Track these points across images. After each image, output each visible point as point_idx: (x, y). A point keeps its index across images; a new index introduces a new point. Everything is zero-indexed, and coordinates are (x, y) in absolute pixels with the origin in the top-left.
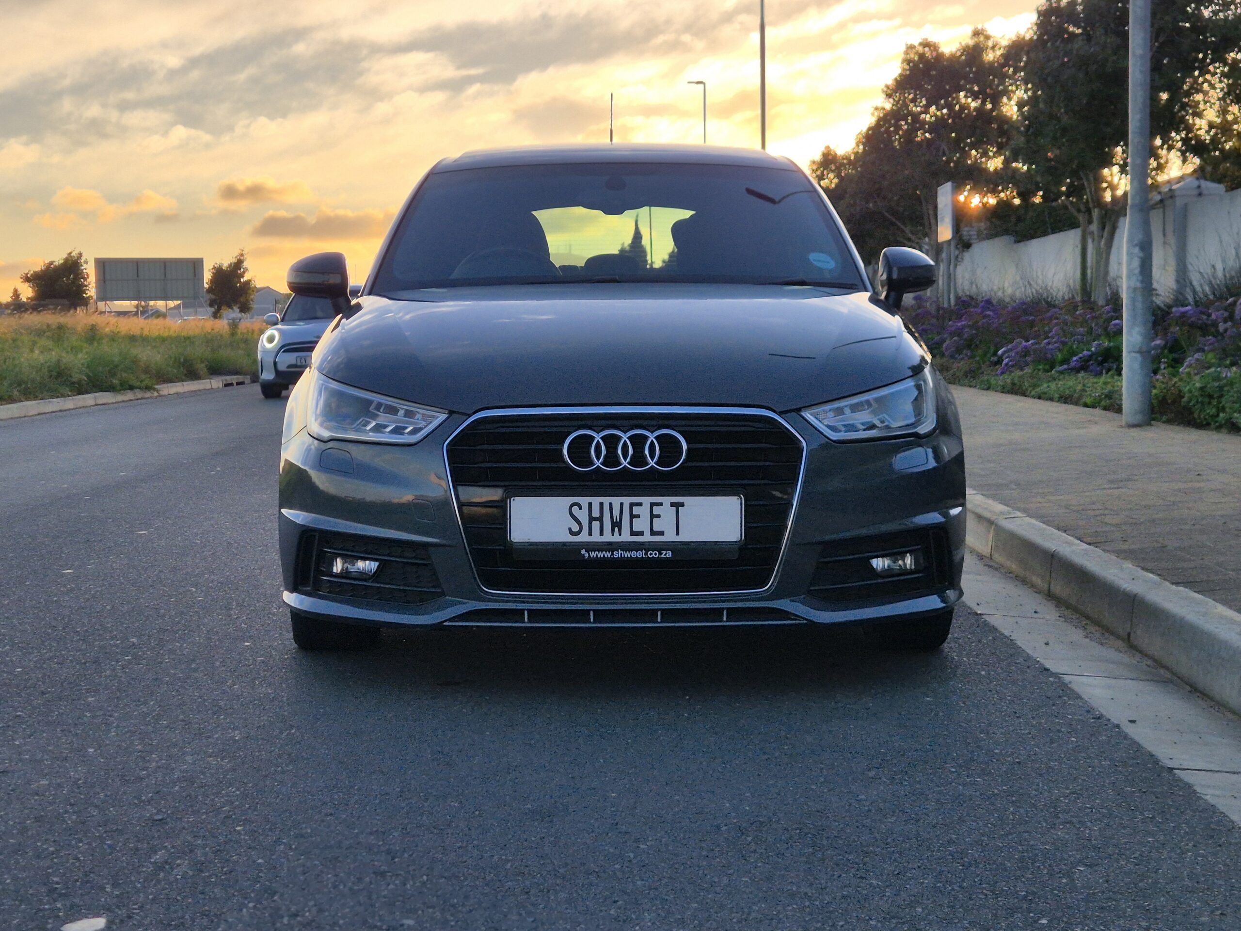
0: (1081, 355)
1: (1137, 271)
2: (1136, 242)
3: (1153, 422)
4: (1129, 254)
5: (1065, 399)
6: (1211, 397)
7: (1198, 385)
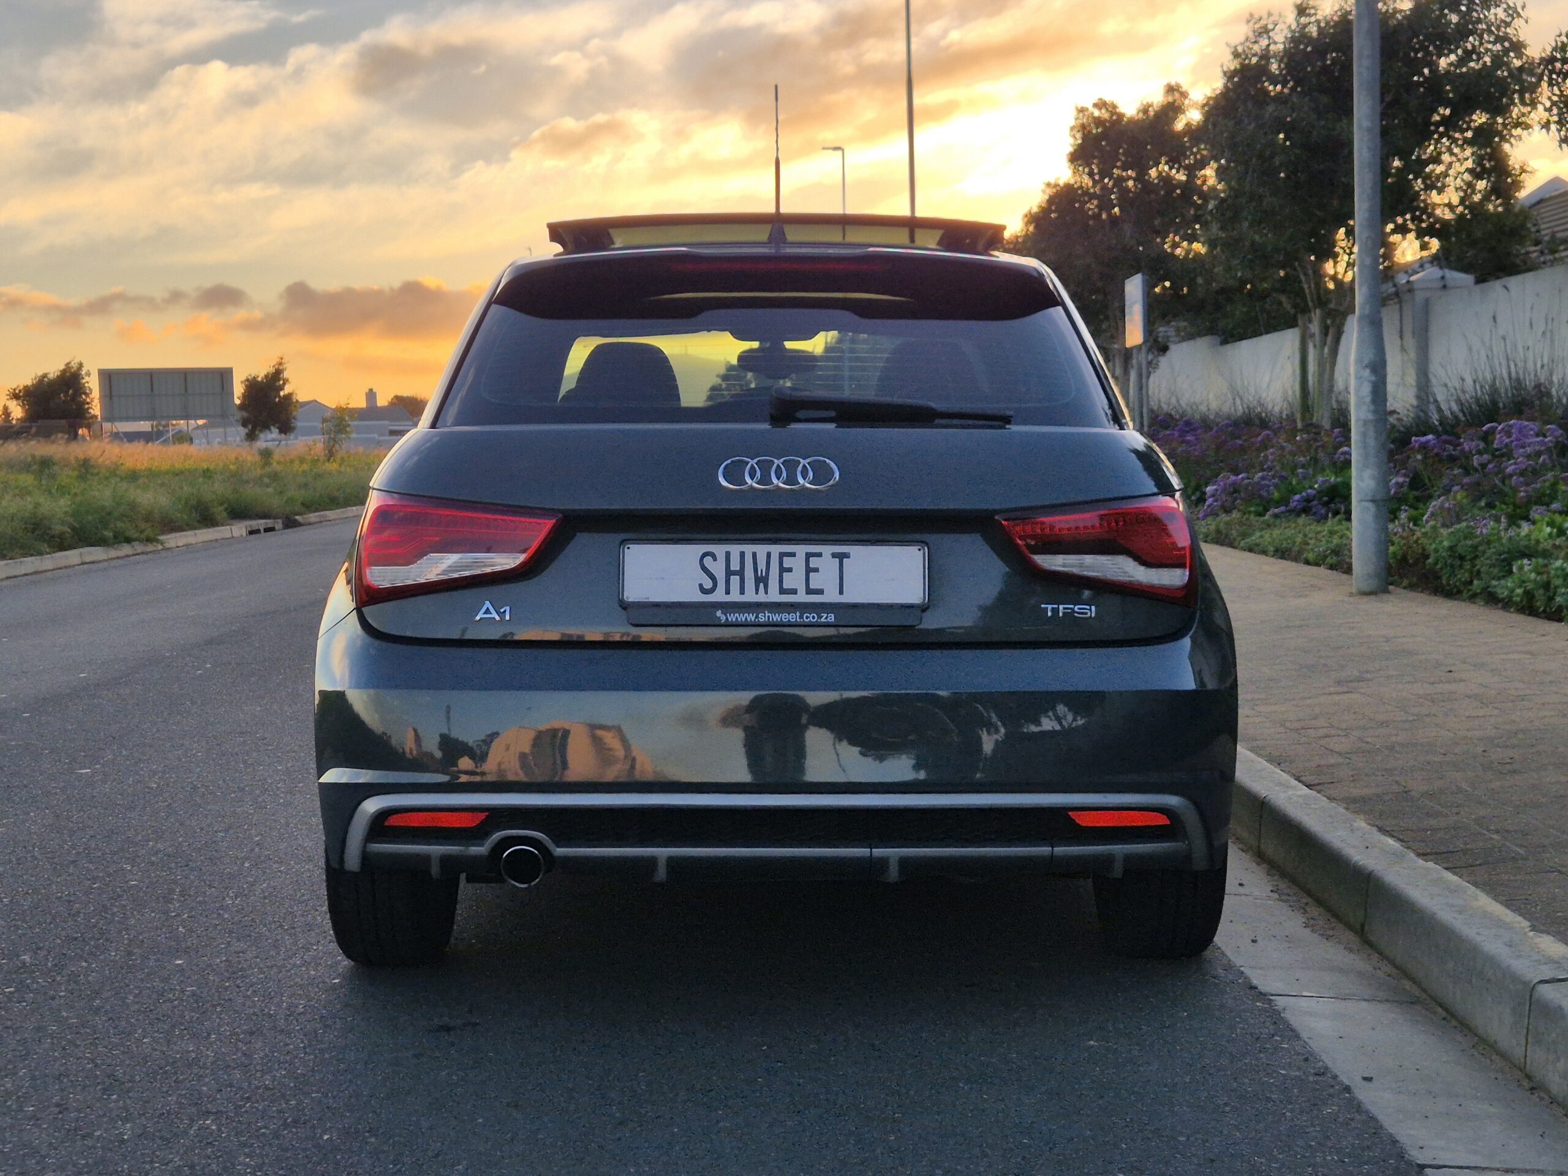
0: (1304, 494)
1: (1368, 399)
2: (1366, 362)
3: (1391, 587)
4: (1359, 378)
5: (1282, 553)
6: (1462, 558)
7: (1446, 544)
